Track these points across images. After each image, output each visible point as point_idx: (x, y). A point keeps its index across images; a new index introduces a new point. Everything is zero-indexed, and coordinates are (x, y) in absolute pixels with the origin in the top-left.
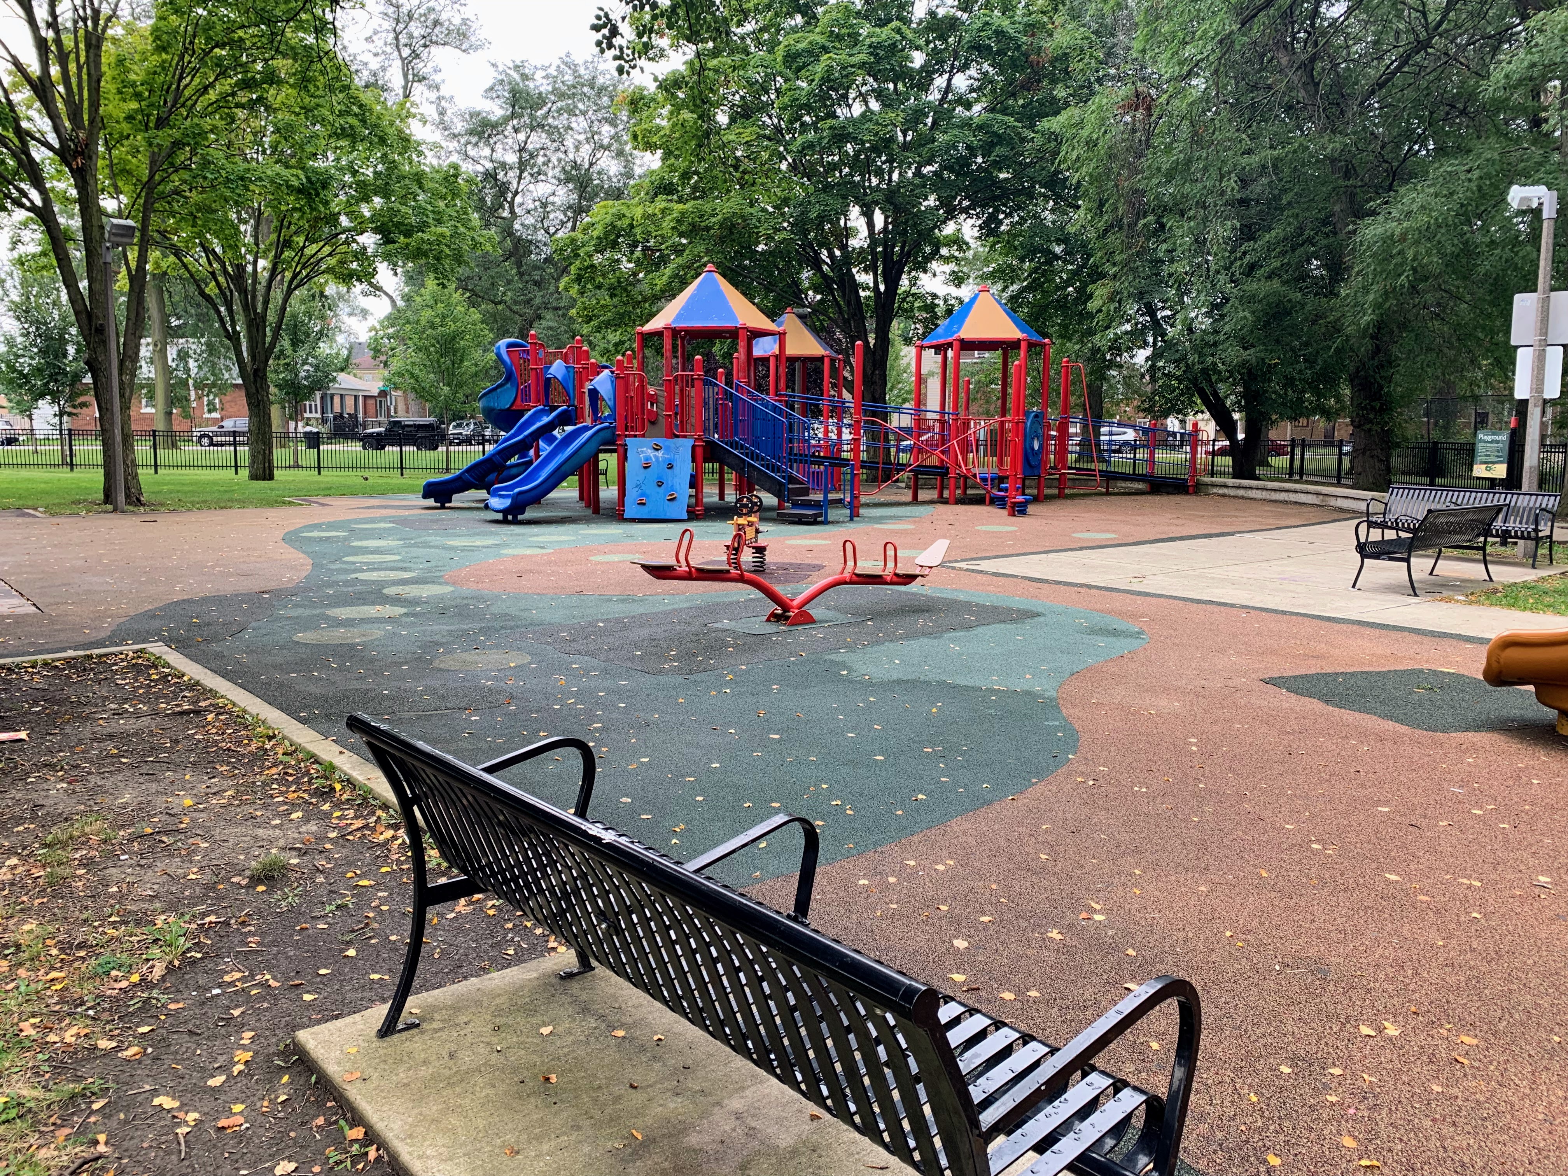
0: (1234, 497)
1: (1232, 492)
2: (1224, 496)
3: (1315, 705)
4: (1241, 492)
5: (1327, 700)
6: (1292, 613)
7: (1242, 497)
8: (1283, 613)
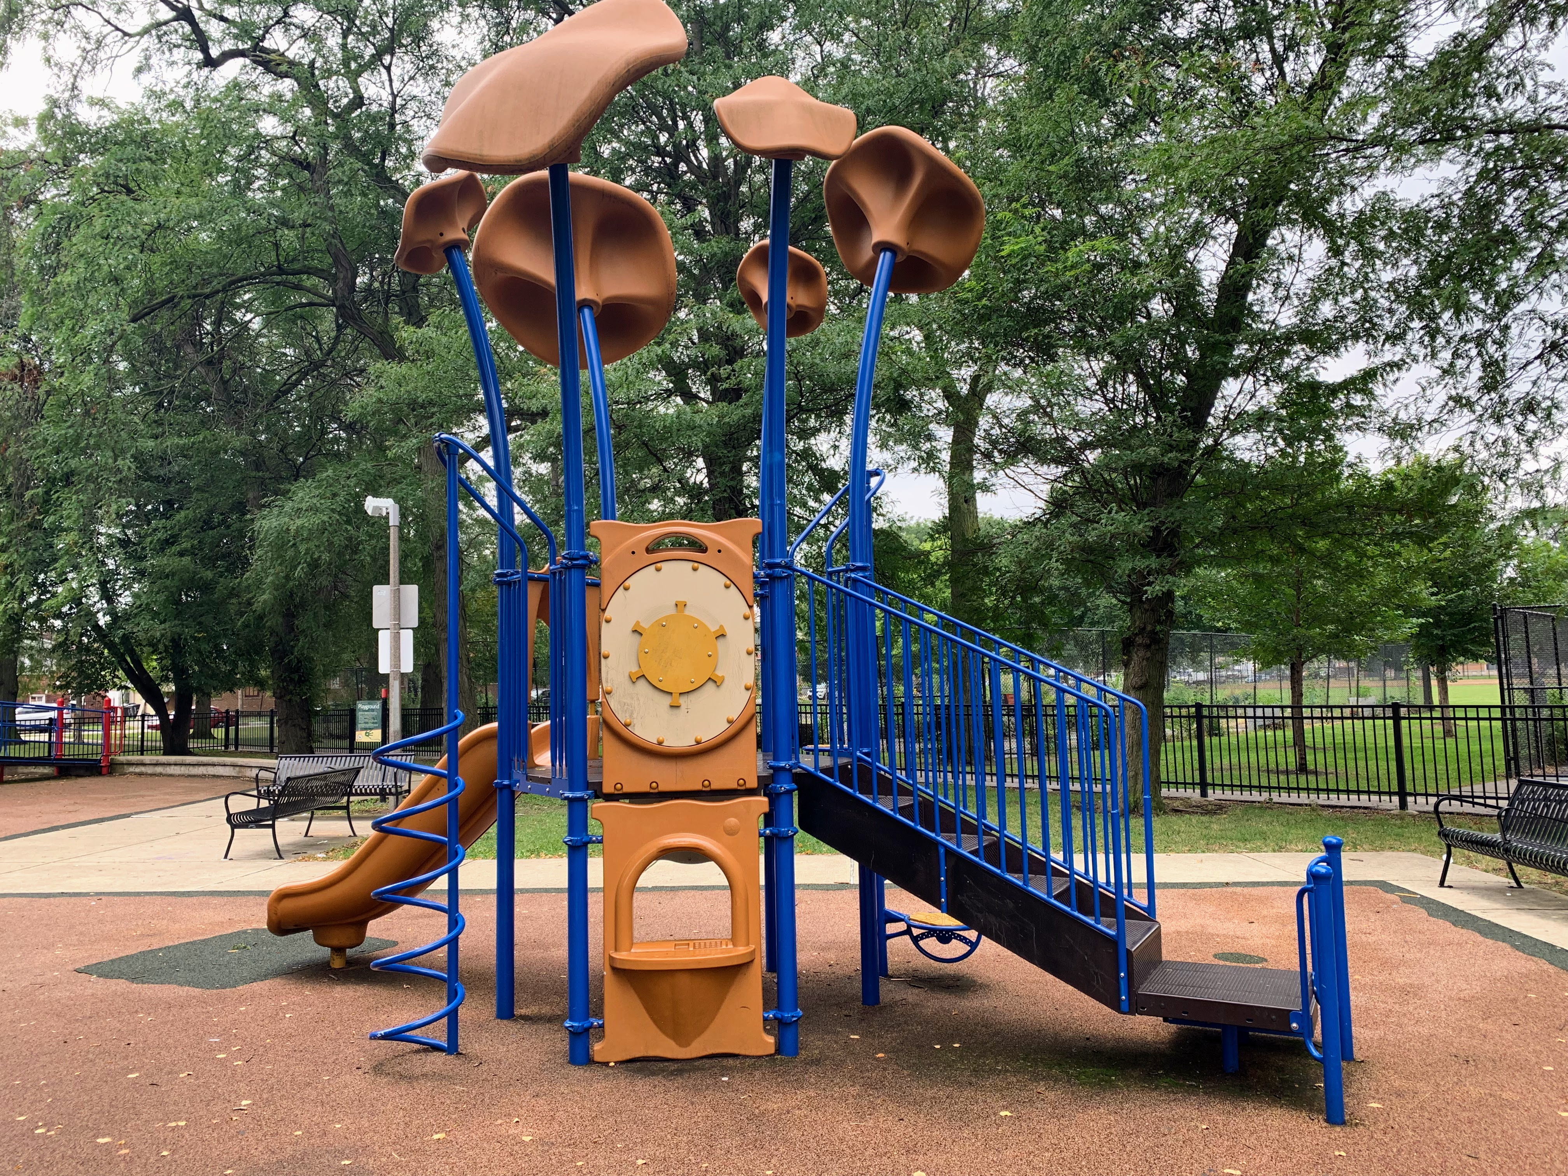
0: (151, 775)
1: (149, 770)
2: (140, 774)
3: (121, 985)
4: (159, 769)
5: (134, 979)
6: (147, 894)
7: (160, 775)
8: (138, 894)
